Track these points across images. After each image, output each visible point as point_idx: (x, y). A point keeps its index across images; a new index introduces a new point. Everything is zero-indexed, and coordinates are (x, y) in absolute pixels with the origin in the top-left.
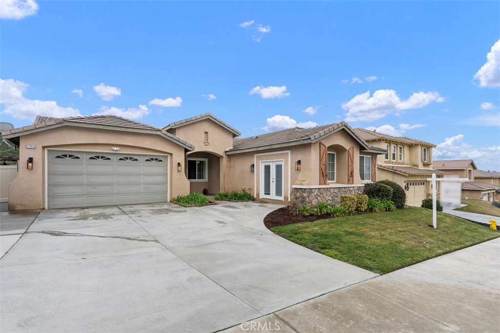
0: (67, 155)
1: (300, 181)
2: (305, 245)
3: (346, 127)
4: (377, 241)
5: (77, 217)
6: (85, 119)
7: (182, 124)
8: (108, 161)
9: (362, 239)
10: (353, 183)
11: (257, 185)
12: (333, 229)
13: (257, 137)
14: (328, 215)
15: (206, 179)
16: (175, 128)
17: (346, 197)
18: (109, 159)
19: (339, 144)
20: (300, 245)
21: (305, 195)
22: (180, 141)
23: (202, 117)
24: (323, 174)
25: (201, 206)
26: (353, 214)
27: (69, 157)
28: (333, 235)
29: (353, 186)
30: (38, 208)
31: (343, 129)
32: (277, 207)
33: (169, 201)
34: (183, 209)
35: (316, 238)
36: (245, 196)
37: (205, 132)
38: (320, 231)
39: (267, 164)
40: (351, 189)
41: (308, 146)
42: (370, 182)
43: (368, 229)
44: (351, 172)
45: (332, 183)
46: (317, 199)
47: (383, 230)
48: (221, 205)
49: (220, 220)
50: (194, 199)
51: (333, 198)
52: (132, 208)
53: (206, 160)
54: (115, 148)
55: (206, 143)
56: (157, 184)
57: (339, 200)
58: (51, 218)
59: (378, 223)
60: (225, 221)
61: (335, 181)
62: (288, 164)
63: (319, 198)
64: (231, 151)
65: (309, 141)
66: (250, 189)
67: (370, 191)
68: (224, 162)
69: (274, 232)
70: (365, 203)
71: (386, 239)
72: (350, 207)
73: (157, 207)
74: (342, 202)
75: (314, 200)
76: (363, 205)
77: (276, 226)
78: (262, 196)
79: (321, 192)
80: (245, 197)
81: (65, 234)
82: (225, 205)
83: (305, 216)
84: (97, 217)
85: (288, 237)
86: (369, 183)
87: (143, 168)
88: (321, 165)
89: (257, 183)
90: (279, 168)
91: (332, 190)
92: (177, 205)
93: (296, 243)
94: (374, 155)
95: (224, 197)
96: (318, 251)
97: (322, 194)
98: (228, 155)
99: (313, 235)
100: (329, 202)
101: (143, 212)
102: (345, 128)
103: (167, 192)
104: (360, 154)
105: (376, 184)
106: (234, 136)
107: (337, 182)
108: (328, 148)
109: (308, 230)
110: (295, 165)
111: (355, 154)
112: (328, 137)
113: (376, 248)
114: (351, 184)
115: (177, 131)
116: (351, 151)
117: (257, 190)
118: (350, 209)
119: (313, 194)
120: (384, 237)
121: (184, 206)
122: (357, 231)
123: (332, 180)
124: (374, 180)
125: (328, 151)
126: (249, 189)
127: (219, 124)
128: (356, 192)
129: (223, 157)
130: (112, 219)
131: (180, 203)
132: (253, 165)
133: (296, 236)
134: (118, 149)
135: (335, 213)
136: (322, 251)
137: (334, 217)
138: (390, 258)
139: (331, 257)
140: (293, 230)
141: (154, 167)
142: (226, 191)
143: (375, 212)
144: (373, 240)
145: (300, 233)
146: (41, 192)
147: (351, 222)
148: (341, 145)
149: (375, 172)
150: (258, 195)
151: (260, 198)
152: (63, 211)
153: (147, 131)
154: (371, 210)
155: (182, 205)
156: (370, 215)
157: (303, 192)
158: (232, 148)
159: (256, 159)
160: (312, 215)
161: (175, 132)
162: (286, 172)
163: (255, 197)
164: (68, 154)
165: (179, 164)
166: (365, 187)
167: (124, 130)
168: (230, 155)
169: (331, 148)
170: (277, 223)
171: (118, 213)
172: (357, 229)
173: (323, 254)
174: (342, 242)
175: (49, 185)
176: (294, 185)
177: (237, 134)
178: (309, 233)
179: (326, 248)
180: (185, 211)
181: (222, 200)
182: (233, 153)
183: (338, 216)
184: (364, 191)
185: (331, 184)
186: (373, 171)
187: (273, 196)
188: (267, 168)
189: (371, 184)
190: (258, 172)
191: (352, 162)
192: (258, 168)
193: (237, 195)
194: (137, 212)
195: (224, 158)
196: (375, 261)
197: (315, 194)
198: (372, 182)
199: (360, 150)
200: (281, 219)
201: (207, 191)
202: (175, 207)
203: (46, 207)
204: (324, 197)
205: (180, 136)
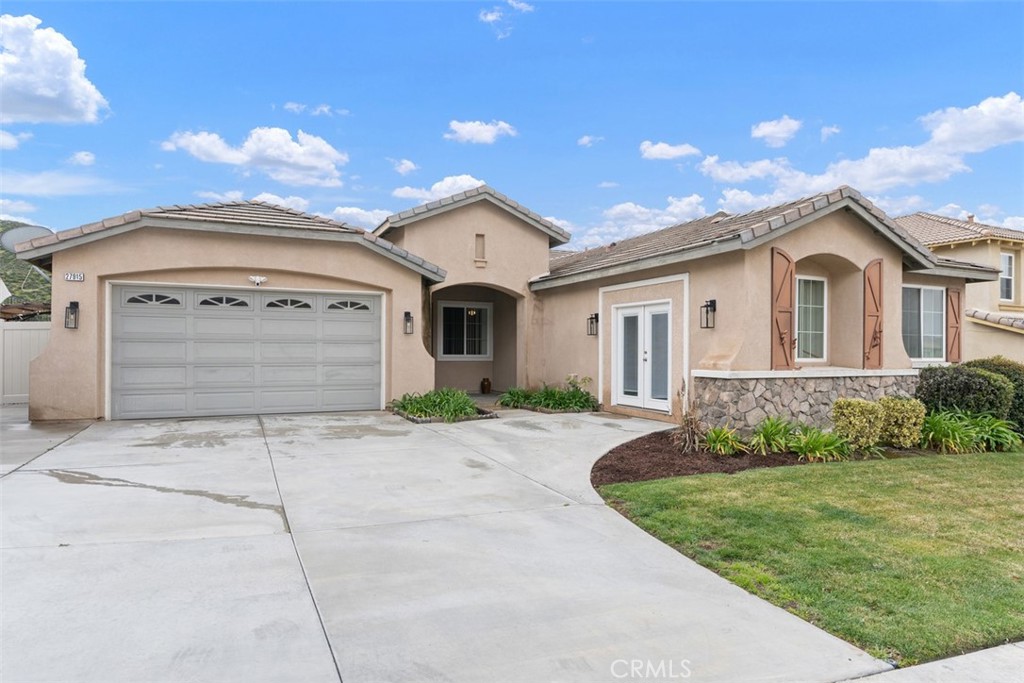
0: (151, 296)
1: (712, 358)
2: (677, 544)
3: (856, 202)
4: (920, 544)
5: (152, 440)
6: (190, 210)
7: (417, 215)
8: (244, 308)
9: (869, 535)
10: (880, 365)
11: (604, 371)
12: (785, 499)
13: (614, 244)
14: (790, 456)
15: (488, 356)
16: (402, 227)
17: (849, 405)
18: (243, 304)
19: (835, 252)
20: (664, 541)
21: (725, 396)
22: (410, 257)
23: (468, 198)
24: (782, 339)
25: (454, 421)
26: (873, 457)
27: (157, 300)
28: (778, 517)
29: (878, 372)
30: (89, 416)
31: (847, 209)
32: (646, 428)
33: (383, 407)
34: (409, 426)
35: (719, 523)
36: (574, 397)
37: (478, 235)
38: (741, 502)
39: (630, 313)
40: (875, 383)
41: (735, 258)
42: (939, 362)
43: (904, 505)
44: (875, 332)
45: (813, 365)
46: (763, 408)
47: (956, 509)
48: (505, 420)
49: (476, 459)
50: (440, 403)
51: (816, 408)
52: (288, 423)
53: (488, 307)
54: (258, 279)
55: (481, 262)
56: (355, 365)
57: (829, 411)
58: (96, 440)
59: (947, 485)
60: (490, 463)
61: (825, 359)
62: (682, 311)
63: (769, 407)
64: (544, 280)
65: (736, 246)
66: (589, 380)
67: (938, 390)
68: (526, 312)
69: (605, 497)
70: (915, 424)
71: (958, 539)
72: (861, 433)
73: (349, 421)
74: (837, 419)
75: (754, 413)
76: (905, 431)
77: (620, 481)
78: (619, 398)
79: (777, 389)
80: (575, 400)
81: (93, 479)
82: (517, 419)
83: (717, 457)
84: (191, 441)
85: (639, 517)
86: (936, 365)
87: (321, 325)
88: (776, 314)
89: (604, 363)
90: (660, 322)
91: (812, 384)
92: (398, 418)
93: (654, 534)
94: (955, 285)
95: (522, 400)
96: (708, 566)
97: (779, 395)
98: (536, 292)
99: (714, 512)
100: (802, 418)
101: (307, 431)
102: (853, 206)
103: (379, 384)
104: (905, 280)
105: (956, 370)
106: (553, 242)
107: (831, 364)
108: (797, 263)
109: (706, 497)
110: (700, 313)
111: (885, 281)
112: (796, 230)
113: (911, 567)
114: (872, 367)
115: (406, 234)
116: (873, 274)
117: (604, 384)
118: (862, 440)
119: (750, 395)
120: (952, 533)
121: (413, 421)
122: (863, 509)
123: (814, 356)
124: (955, 356)
125: (797, 273)
126: (584, 380)
127: (513, 211)
128: (890, 390)
129: (522, 297)
130: (223, 447)
131: (406, 413)
132: (597, 315)
133: (664, 514)
134: (263, 279)
135: (812, 451)
136: (723, 564)
137: (806, 460)
138: (953, 606)
139: (745, 587)
140: (662, 495)
141: (348, 324)
142: (532, 384)
143: (949, 450)
144: (910, 541)
145: (681, 506)
146: (95, 382)
147: (855, 478)
148: (841, 254)
149: (958, 335)
150: (607, 395)
151: (613, 403)
152: (136, 425)
153: (328, 234)
154: (933, 445)
155: (408, 419)
156: (929, 459)
157: (720, 388)
158: (548, 274)
159: (603, 300)
160: (739, 454)
161: (402, 236)
162: (679, 332)
163: (600, 401)
164: (154, 293)
165: (407, 315)
166: (921, 376)
167: (274, 233)
168: (543, 292)
169: (809, 263)
170: (627, 472)
171: (248, 433)
172: (864, 503)
173: (724, 575)
174: (799, 541)
175: (113, 364)
176: (696, 368)
177: (559, 238)
178: (707, 505)
179: (738, 557)
180: (405, 433)
181: (516, 407)
182: (548, 285)
183: (821, 460)
184: (919, 389)
185: (808, 368)
186: (952, 331)
187: (644, 398)
188: (631, 323)
189: (941, 368)
190: (608, 334)
191: (878, 305)
192: (608, 325)
193: (553, 395)
194: (291, 433)
195: (526, 300)
196: (890, 613)
197: (757, 394)
198: (947, 365)
199: (905, 268)
200: (644, 463)
201: (489, 384)
202: (389, 423)
203: (107, 414)
204: (786, 402)
205: (414, 245)
